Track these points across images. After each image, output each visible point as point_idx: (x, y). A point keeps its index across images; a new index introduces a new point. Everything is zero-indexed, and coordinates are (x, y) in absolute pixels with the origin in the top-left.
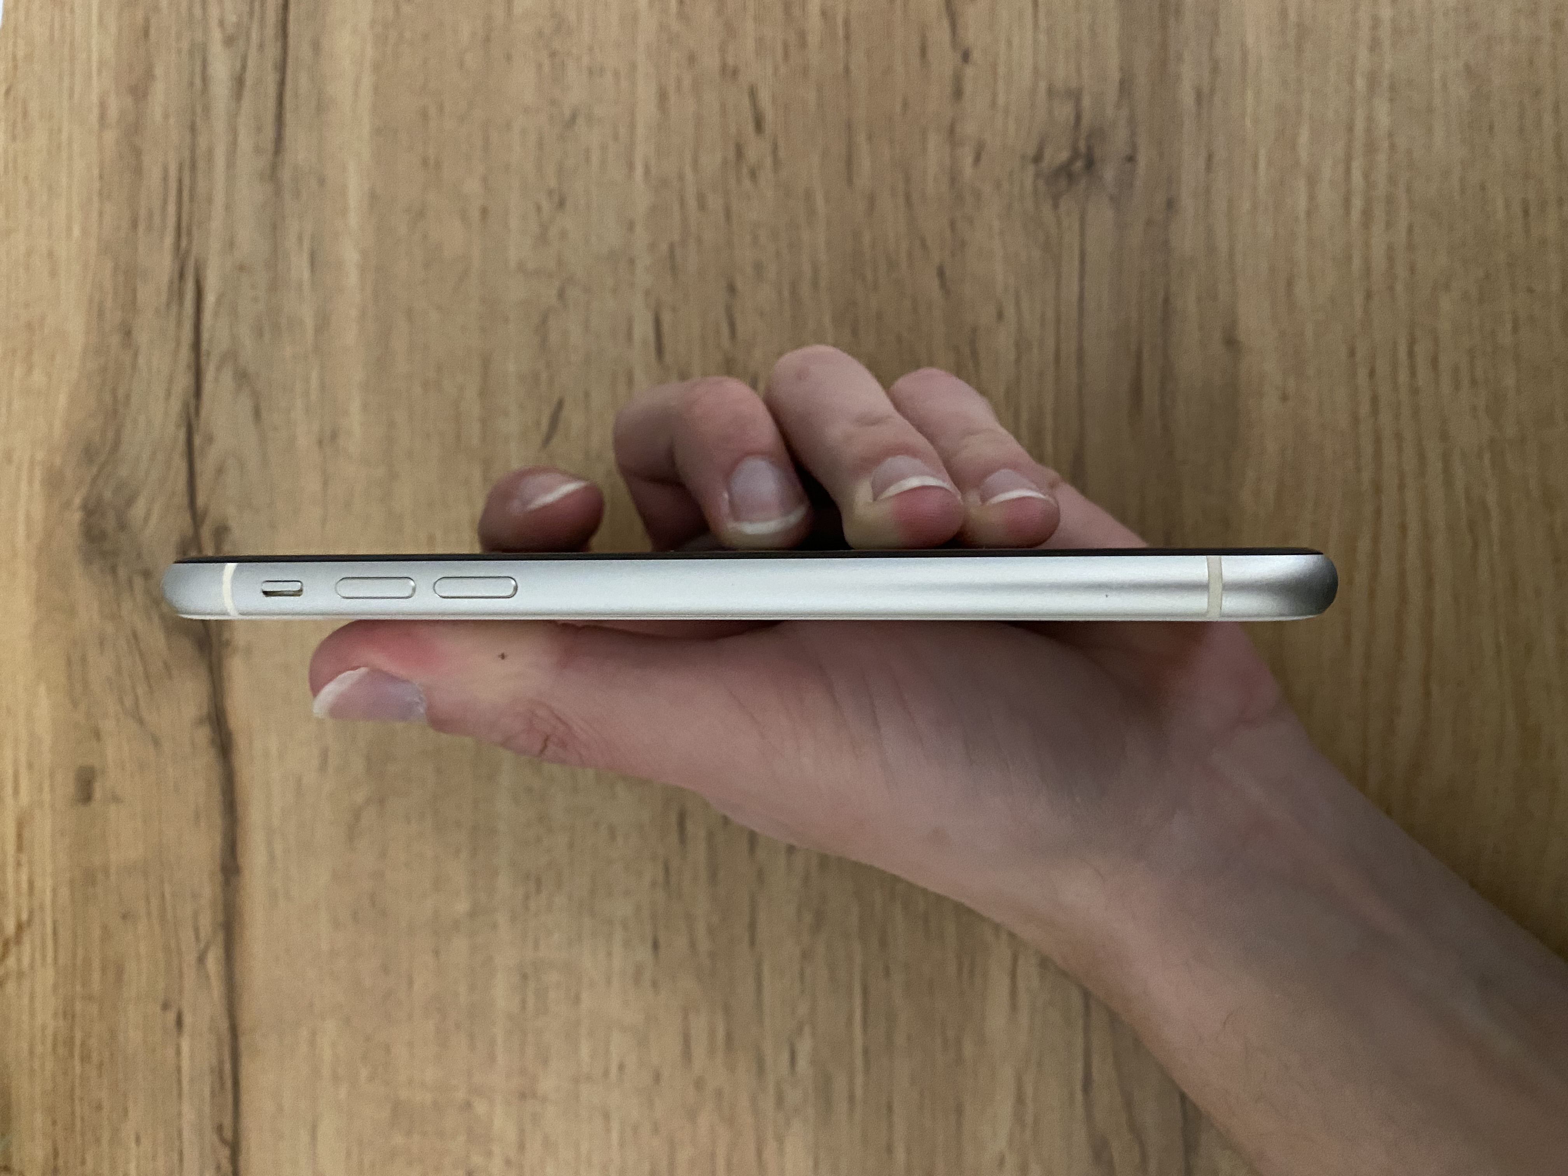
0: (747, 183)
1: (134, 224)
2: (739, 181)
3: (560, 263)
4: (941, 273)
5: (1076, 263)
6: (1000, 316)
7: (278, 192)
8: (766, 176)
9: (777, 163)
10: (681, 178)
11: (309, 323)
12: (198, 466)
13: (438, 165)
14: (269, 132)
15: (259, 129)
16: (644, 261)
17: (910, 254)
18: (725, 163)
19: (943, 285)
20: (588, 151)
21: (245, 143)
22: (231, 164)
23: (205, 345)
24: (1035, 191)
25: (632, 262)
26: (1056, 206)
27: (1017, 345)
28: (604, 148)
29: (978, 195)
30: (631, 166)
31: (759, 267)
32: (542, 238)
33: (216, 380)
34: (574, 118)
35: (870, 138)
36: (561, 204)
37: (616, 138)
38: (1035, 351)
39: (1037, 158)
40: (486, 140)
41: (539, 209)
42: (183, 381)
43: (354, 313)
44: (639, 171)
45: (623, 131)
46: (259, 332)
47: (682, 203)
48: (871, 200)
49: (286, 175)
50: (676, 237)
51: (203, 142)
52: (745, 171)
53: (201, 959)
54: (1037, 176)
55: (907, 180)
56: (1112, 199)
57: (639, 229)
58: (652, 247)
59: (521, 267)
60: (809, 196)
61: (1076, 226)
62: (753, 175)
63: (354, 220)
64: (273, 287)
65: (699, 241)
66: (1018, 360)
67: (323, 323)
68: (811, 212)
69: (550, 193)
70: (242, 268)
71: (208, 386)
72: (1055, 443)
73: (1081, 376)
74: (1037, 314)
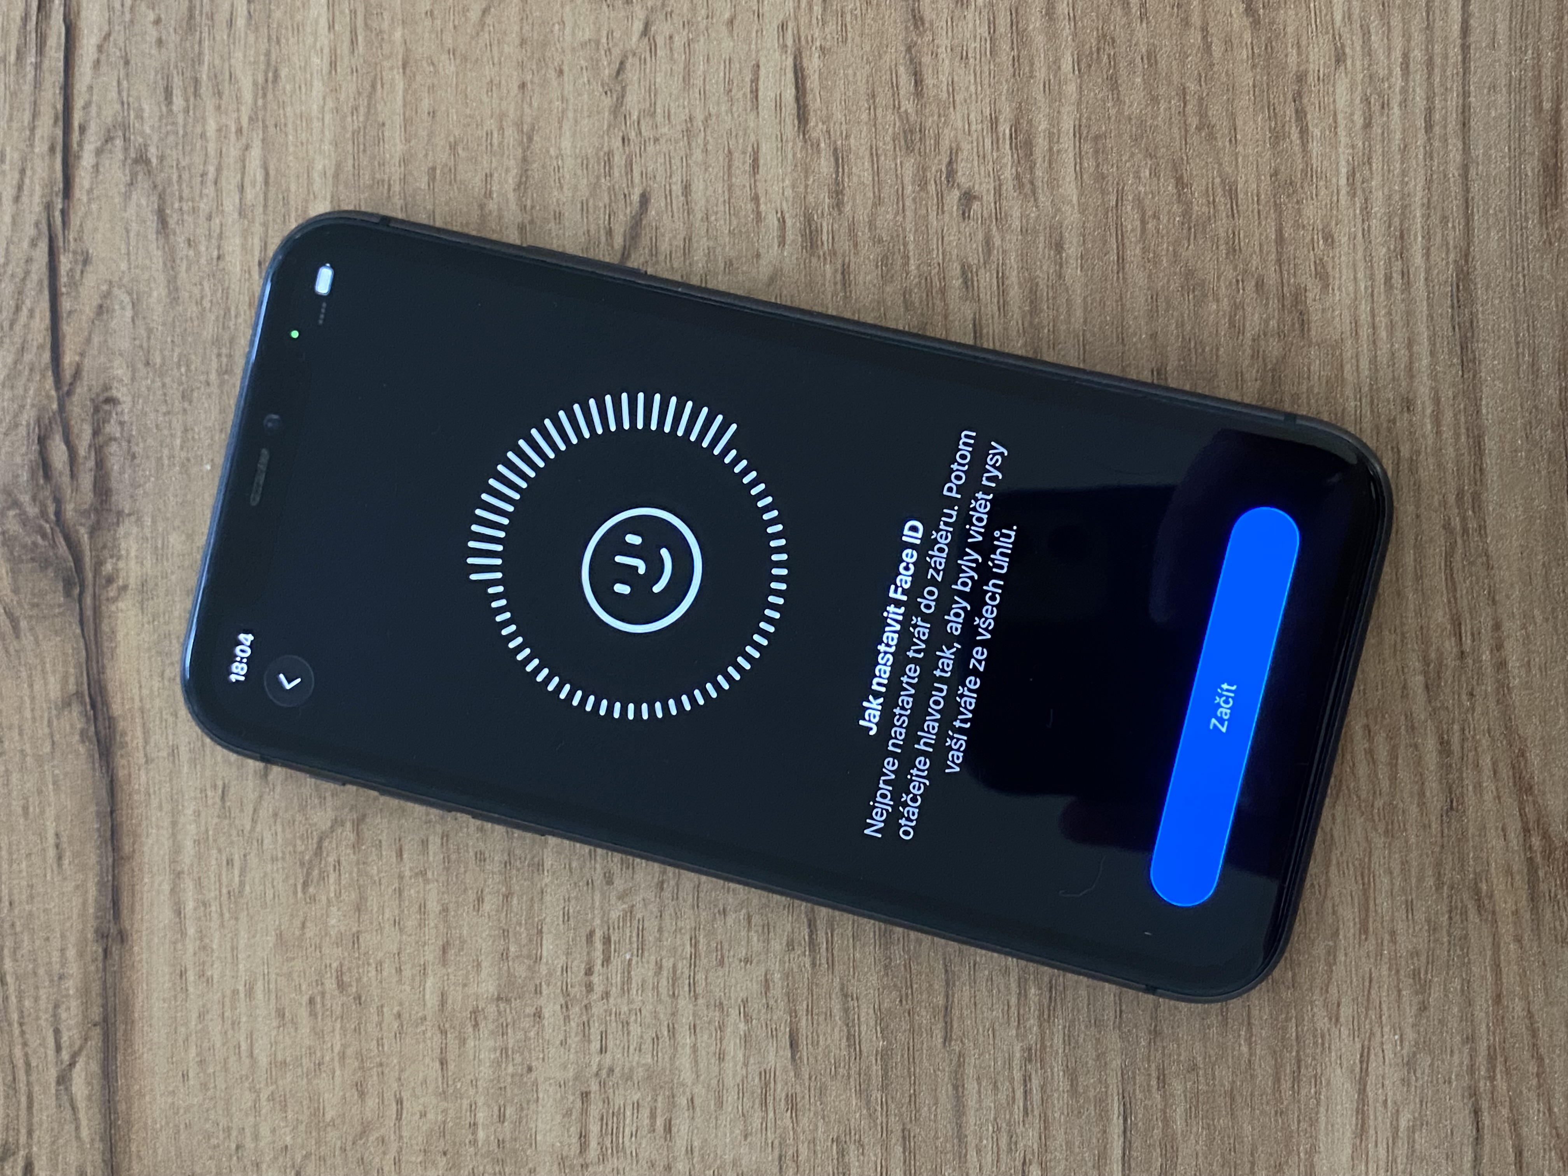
6: (1340, 58)
11: (246, 79)
12: (66, 304)
19: (1251, 10)
23: (77, 117)
38: (1396, 110)
42: (44, 172)
43: (319, 63)
53: (63, 1081)
66: (1368, 125)
71: (83, 178)
72: (1427, 255)
73: (1466, 150)
74: (1397, 54)
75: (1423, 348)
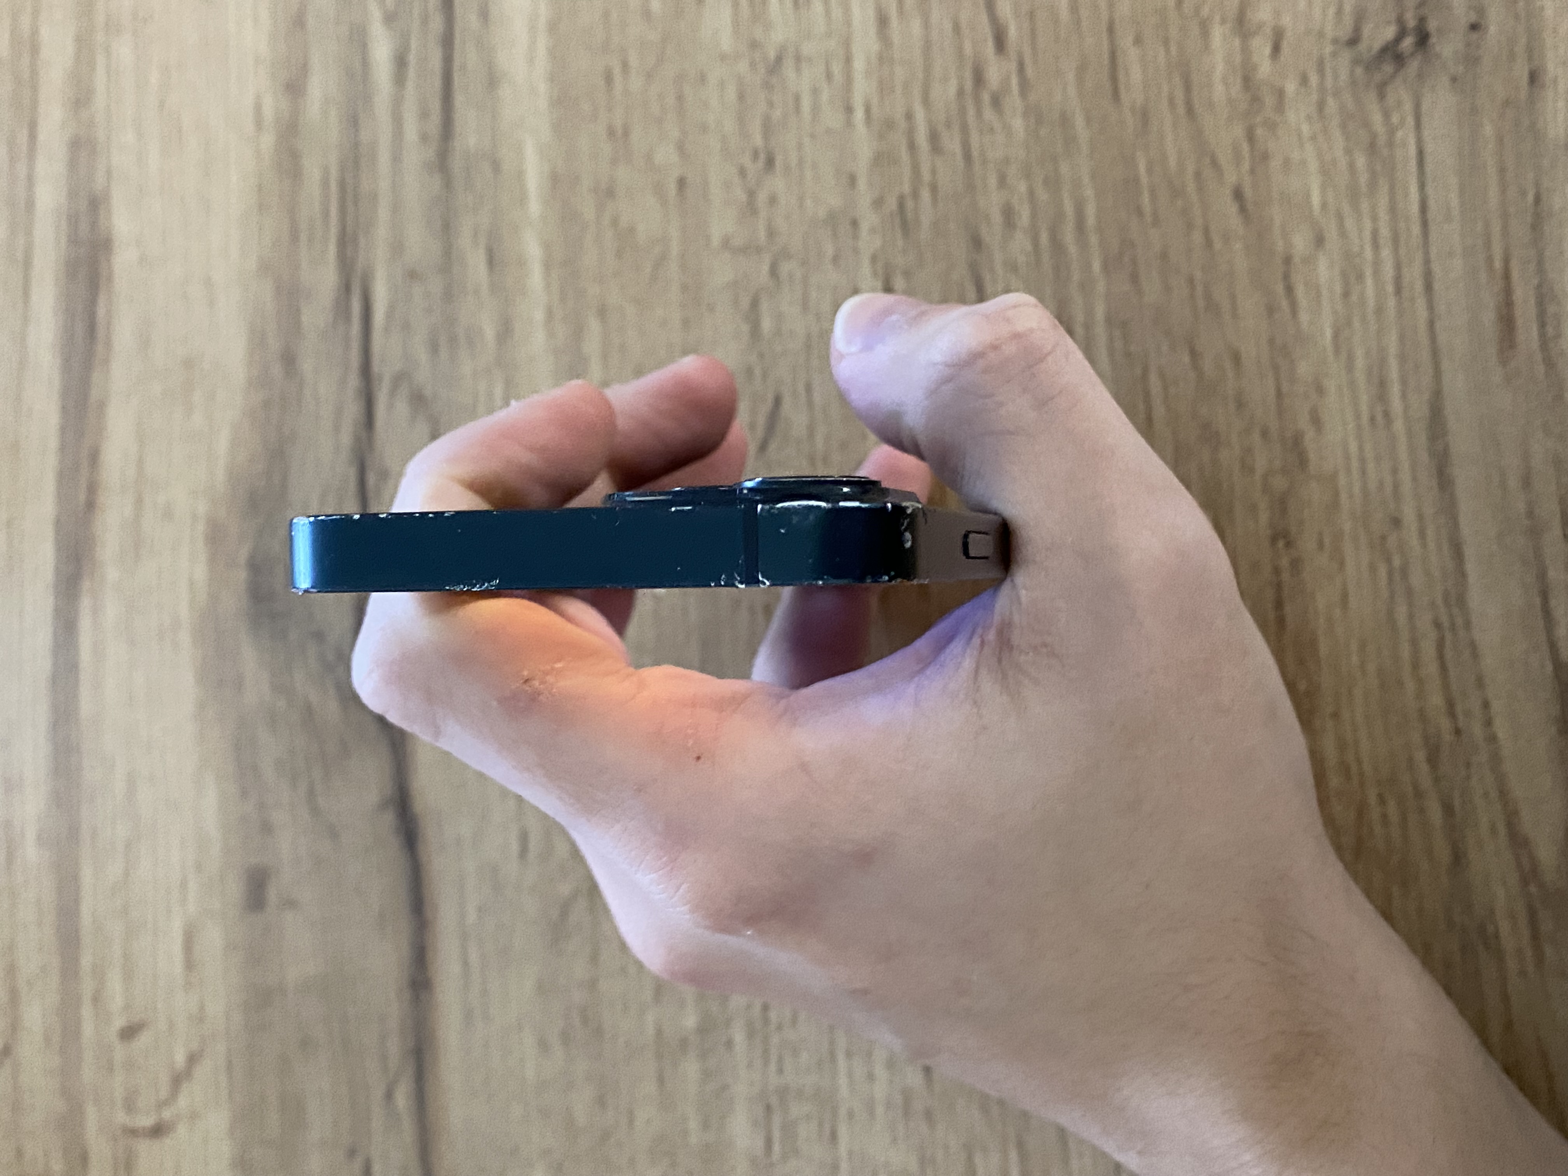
0: (989, 114)
1: (294, 237)
2: (979, 113)
3: (771, 233)
4: (1238, 195)
5: (1413, 163)
6: (1320, 241)
7: (448, 184)
8: (1014, 101)
9: (1025, 86)
10: (909, 116)
11: (490, 333)
13: (626, 133)
14: (436, 117)
15: (424, 115)
16: (869, 219)
17: (1198, 175)
18: (961, 93)
19: (1243, 209)
20: (797, 99)
21: (411, 132)
22: (396, 159)
23: (375, 368)
24: (1353, 83)
25: (855, 223)
26: (1382, 96)
27: (1344, 275)
28: (815, 92)
29: (1280, 94)
30: (849, 110)
31: (1008, 213)
32: (750, 208)
33: (390, 406)
34: (779, 59)
35: (1138, 41)
36: (770, 162)
37: (829, 76)
38: (1369, 281)
39: (1353, 41)
40: (680, 98)
41: (742, 172)
42: (353, 410)
43: (539, 315)
44: (859, 114)
45: (837, 69)
46: (434, 348)
47: (912, 146)
48: (1144, 116)
49: (457, 164)
50: (906, 188)
51: (365, 136)
52: (986, 97)
53: (389, 1095)
54: (1356, 62)
55: (1188, 87)
56: (1454, 80)
57: (862, 184)
58: (878, 203)
59: (726, 243)
60: (1065, 120)
61: (1410, 121)
62: (996, 102)
63: (535, 207)
64: (449, 296)
65: (934, 189)
66: (1346, 294)
67: (505, 332)
68: (1070, 141)
69: (755, 155)
70: (412, 275)
71: (381, 416)
72: (1404, 396)
73: (1431, 307)
74: (1367, 234)
75: (1405, 476)
